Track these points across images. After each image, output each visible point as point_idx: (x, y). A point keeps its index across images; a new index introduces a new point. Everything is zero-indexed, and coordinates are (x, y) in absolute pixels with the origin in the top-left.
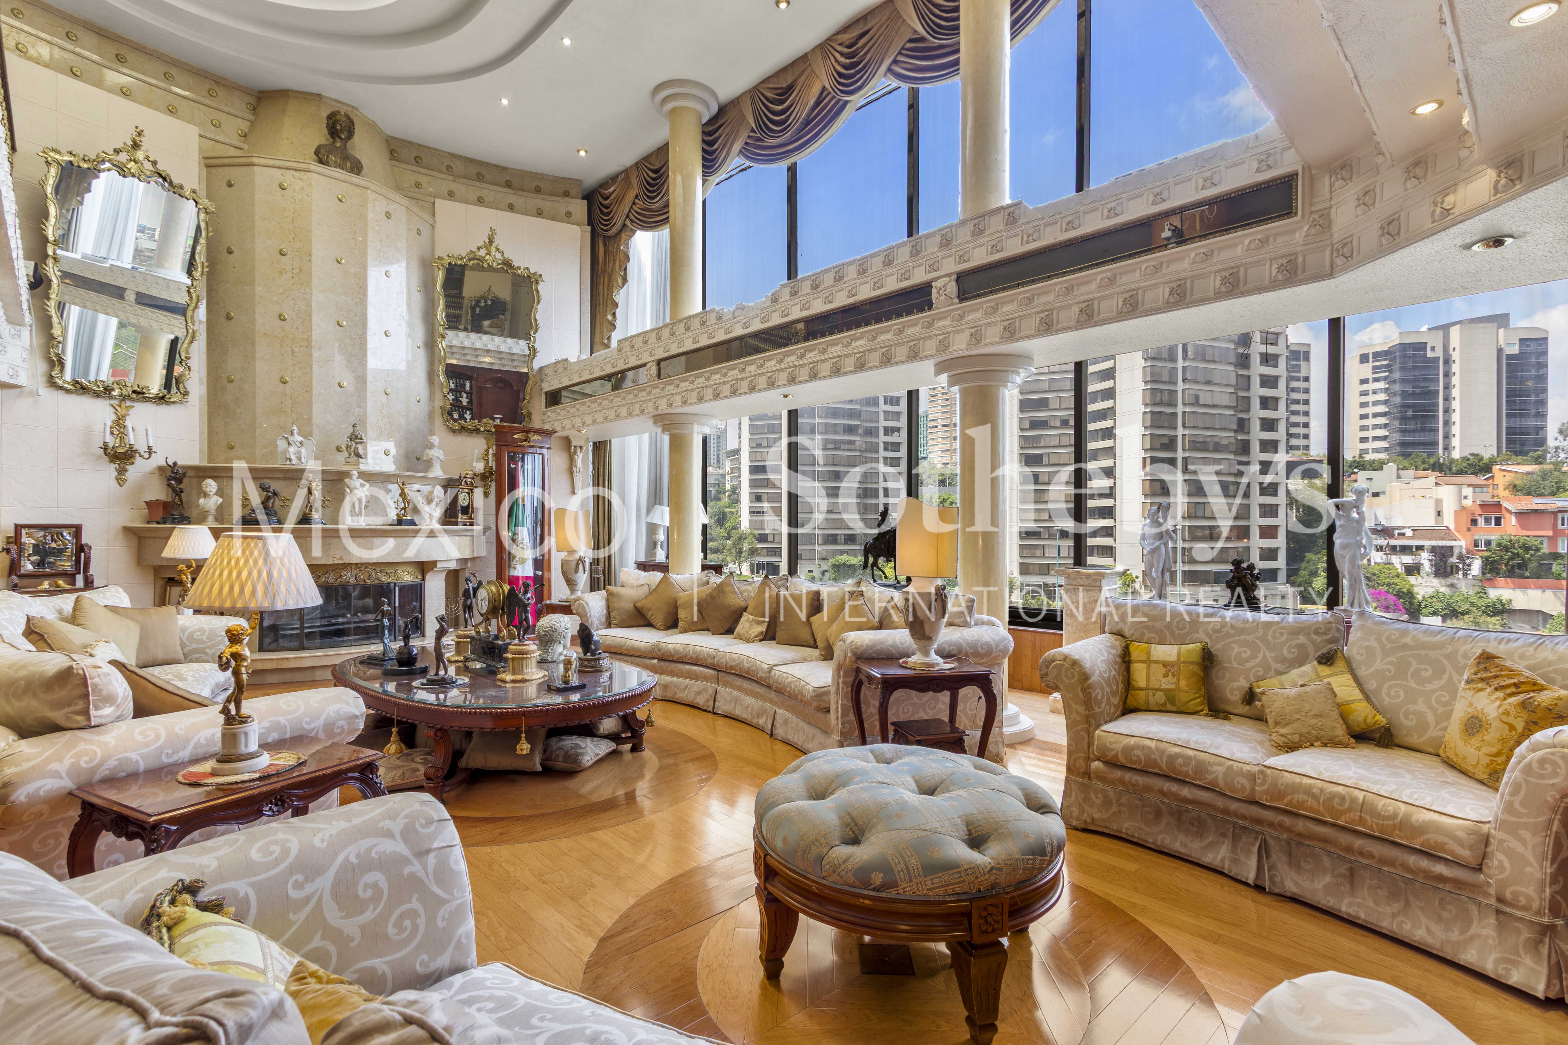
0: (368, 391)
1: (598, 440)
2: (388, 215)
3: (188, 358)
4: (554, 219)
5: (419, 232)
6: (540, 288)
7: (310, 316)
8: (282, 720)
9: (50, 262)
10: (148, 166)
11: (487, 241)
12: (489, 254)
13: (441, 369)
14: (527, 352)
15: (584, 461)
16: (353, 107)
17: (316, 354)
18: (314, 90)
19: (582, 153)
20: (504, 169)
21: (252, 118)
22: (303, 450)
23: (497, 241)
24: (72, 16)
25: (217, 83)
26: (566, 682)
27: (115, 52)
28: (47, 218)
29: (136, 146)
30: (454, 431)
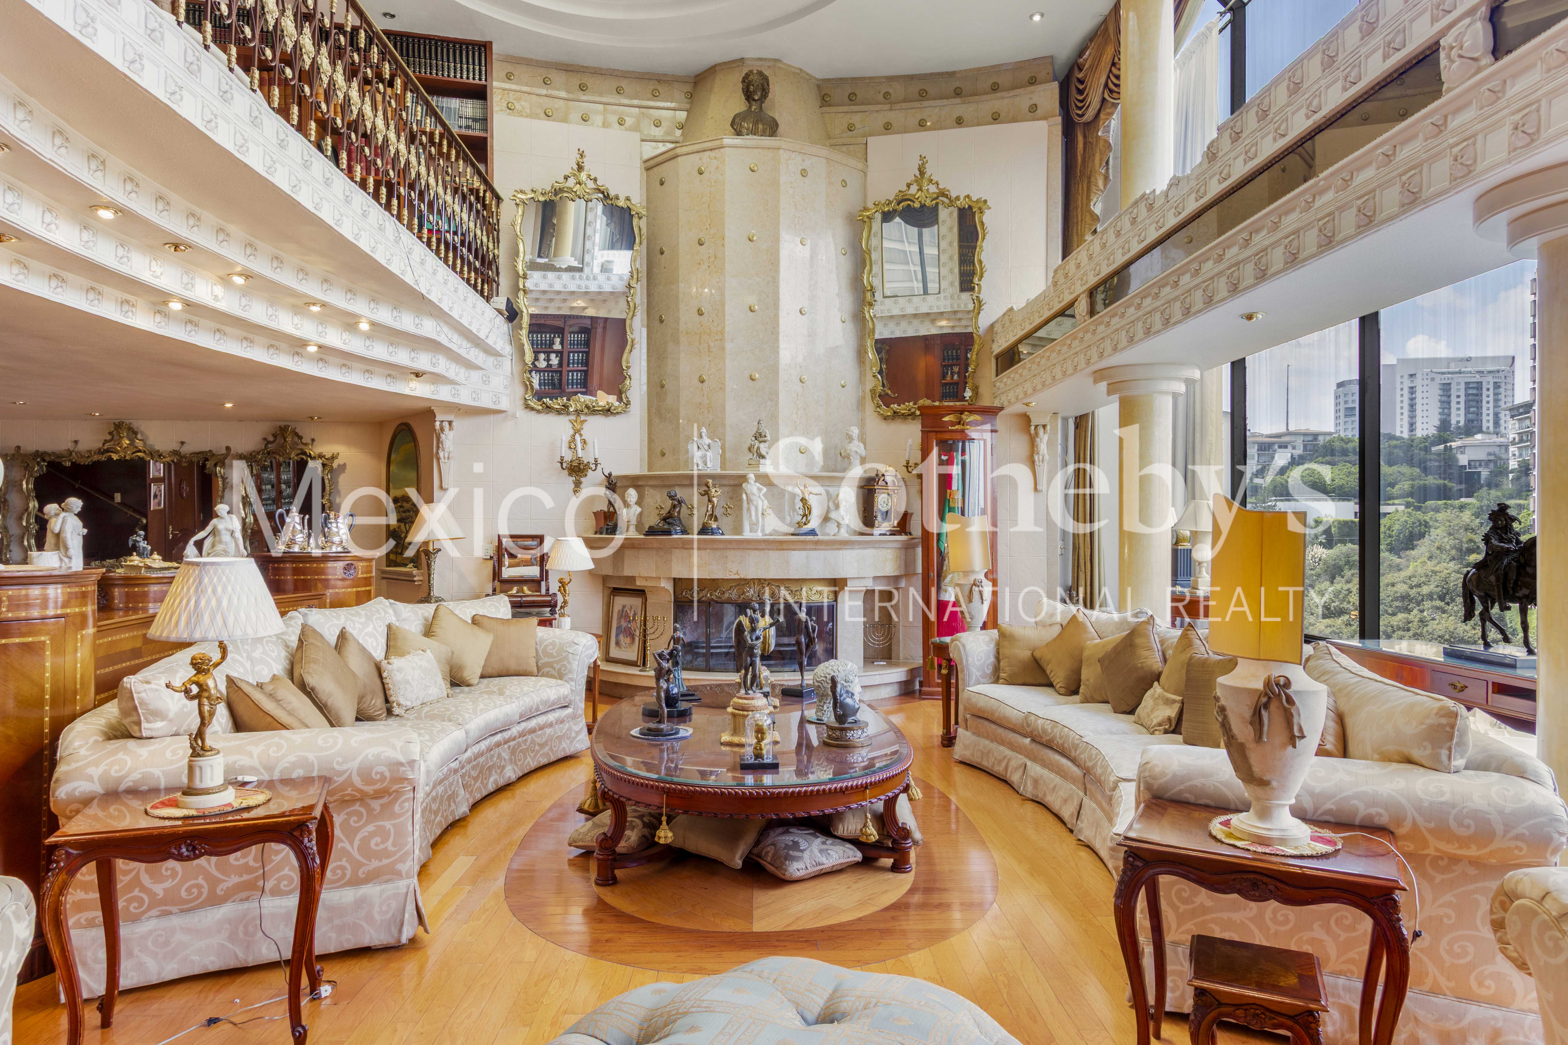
0: (781, 382)
1: (1079, 414)
2: (804, 173)
3: (628, 367)
4: (1014, 120)
5: (844, 184)
6: (985, 219)
7: (723, 305)
8: (311, 757)
9: (521, 294)
10: (591, 185)
11: (917, 173)
12: (920, 189)
13: (869, 343)
14: (971, 306)
15: (1050, 444)
16: (776, 60)
17: (729, 346)
18: (736, 56)
19: (1037, 18)
20: (951, 74)
21: (688, 106)
22: (709, 454)
23: (929, 171)
24: (546, 62)
25: (659, 81)
26: (758, 756)
27: (578, 83)
28: (518, 256)
29: (580, 168)
30: (886, 418)
